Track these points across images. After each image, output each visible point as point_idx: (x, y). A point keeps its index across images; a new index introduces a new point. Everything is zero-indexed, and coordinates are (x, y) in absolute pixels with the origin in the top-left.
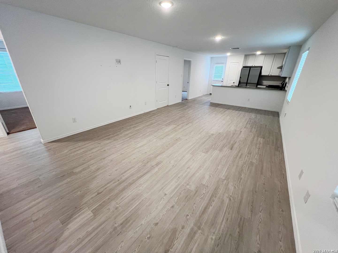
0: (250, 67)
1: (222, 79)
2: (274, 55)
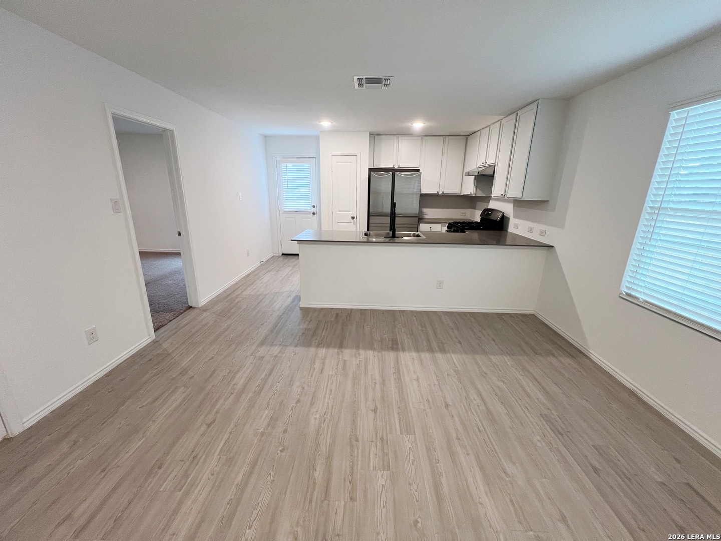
0: (393, 171)
1: (311, 206)
2: (442, 138)
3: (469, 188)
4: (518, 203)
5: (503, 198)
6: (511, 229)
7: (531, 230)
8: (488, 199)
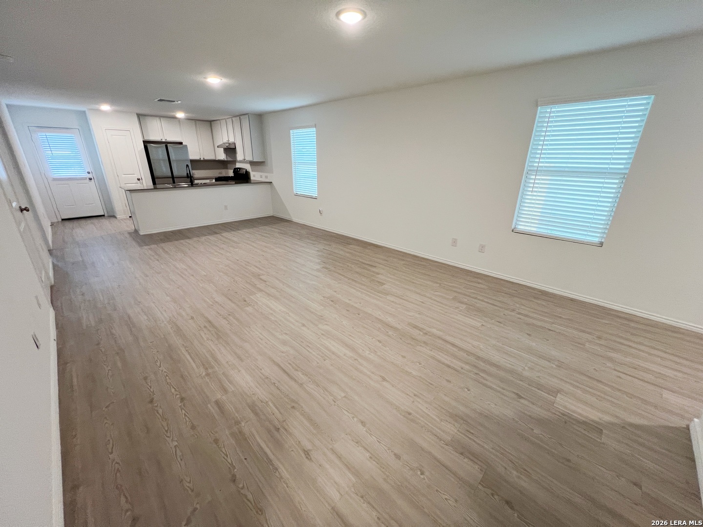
0: (165, 143)
1: (85, 173)
3: (222, 156)
4: (252, 163)
5: (244, 161)
6: (252, 178)
7: (261, 177)
8: (234, 162)
